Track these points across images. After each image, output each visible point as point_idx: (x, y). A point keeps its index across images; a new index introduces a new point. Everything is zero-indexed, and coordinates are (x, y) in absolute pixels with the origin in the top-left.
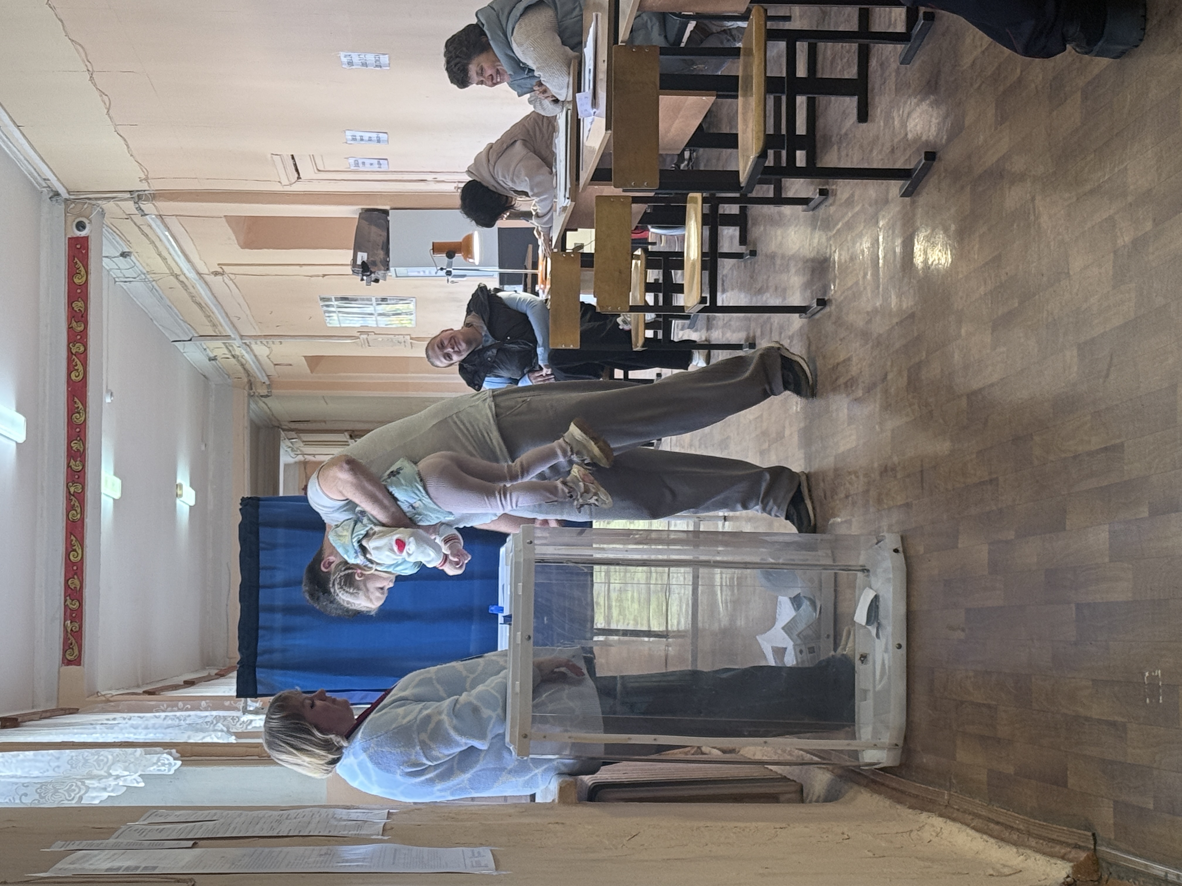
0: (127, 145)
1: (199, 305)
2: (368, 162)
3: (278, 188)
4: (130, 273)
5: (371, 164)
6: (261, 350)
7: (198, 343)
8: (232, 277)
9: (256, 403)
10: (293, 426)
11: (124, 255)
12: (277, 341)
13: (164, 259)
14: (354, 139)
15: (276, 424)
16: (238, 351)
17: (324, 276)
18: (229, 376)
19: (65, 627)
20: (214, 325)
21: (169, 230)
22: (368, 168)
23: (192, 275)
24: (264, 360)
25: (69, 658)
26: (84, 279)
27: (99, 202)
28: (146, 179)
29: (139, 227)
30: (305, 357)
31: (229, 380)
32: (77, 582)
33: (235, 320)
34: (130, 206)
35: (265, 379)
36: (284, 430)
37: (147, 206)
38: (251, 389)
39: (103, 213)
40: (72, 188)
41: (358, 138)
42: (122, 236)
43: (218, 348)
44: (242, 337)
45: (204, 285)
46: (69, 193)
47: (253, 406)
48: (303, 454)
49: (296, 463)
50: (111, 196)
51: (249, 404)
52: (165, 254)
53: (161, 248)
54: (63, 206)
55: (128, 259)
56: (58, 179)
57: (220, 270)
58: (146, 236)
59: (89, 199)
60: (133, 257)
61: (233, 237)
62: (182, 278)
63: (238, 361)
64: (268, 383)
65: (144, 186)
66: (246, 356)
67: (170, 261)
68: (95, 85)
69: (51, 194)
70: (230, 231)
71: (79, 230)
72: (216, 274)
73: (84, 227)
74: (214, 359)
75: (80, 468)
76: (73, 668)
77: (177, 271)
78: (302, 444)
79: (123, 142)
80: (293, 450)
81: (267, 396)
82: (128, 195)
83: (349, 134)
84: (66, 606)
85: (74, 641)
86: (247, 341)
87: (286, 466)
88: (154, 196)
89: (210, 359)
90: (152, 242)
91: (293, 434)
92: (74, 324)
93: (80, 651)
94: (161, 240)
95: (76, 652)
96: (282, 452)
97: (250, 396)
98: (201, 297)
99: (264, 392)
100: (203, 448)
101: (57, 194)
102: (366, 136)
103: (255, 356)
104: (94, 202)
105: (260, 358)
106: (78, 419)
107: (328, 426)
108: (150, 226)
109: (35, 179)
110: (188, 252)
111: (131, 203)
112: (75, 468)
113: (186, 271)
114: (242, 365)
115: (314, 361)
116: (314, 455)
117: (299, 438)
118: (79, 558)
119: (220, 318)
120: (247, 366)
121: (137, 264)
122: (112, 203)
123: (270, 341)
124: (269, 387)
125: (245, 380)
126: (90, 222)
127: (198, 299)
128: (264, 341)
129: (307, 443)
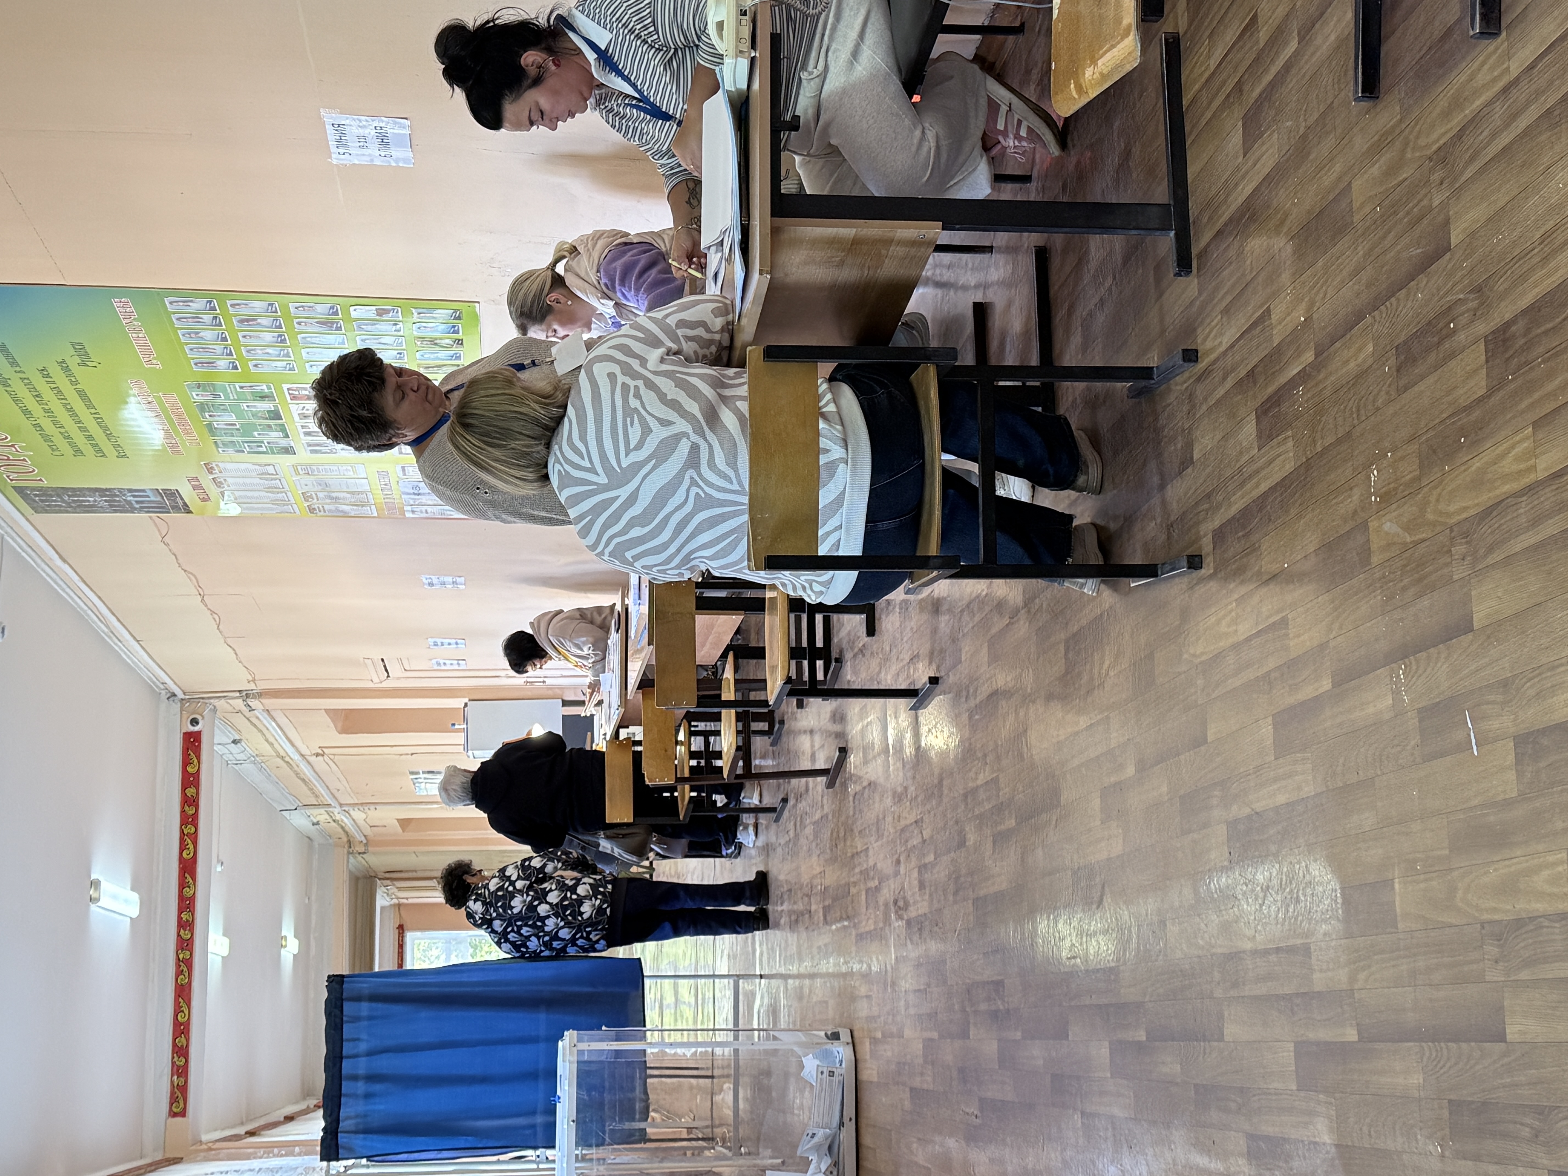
0: (236, 654)
1: (303, 780)
2: (448, 662)
3: (370, 685)
4: (242, 756)
5: (451, 664)
6: (358, 815)
7: (303, 811)
8: (332, 757)
9: (355, 858)
10: (387, 875)
11: (235, 742)
12: (372, 807)
13: (271, 744)
14: (436, 644)
15: (373, 874)
16: (338, 817)
17: (412, 754)
18: (330, 836)
19: (172, 1082)
20: (317, 796)
21: (274, 720)
22: (448, 667)
23: (296, 757)
24: (361, 822)
25: (175, 1110)
26: (196, 768)
27: (212, 701)
28: (254, 680)
29: (248, 719)
30: (398, 820)
31: (331, 841)
32: (183, 1040)
33: (335, 792)
34: (239, 703)
35: (363, 839)
36: (380, 879)
37: (254, 703)
38: (350, 847)
39: (215, 710)
40: (187, 690)
41: (439, 644)
42: (233, 727)
43: (321, 815)
44: (341, 805)
45: (307, 765)
46: (184, 693)
47: (352, 860)
48: (398, 898)
49: (391, 905)
50: (223, 695)
51: (348, 858)
52: (272, 740)
53: (268, 736)
54: (179, 704)
55: (239, 745)
56: (175, 683)
57: (320, 752)
58: (255, 726)
59: (203, 698)
60: (243, 743)
61: (332, 725)
62: (287, 759)
63: (339, 824)
64: (365, 841)
65: (252, 686)
66: (345, 820)
67: (276, 745)
68: (206, 606)
69: (169, 695)
70: (329, 720)
71: (193, 725)
72: (317, 755)
73: (197, 723)
74: (318, 823)
75: (189, 936)
76: (179, 1119)
77: (282, 753)
78: (396, 890)
79: (232, 652)
80: (388, 894)
81: (364, 853)
82: (238, 694)
83: (431, 641)
84: (173, 1063)
85: (180, 1095)
86: (347, 809)
87: (382, 908)
88: (261, 695)
89: (313, 824)
90: (260, 731)
91: (388, 882)
92: (186, 808)
93: (185, 1104)
94: (268, 729)
95: (182, 1105)
96: (378, 897)
97: (349, 853)
98: (305, 774)
99: (362, 849)
100: (307, 901)
101: (174, 695)
102: (446, 641)
103: (354, 820)
104: (207, 701)
105: (358, 822)
106: (189, 893)
107: (419, 875)
108: (257, 718)
109: (154, 683)
110: (292, 739)
111: (240, 701)
112: (185, 937)
113: (290, 754)
114: (342, 828)
115: (405, 823)
116: (407, 899)
117: (394, 885)
118: (186, 1018)
119: (322, 790)
120: (347, 828)
121: (248, 749)
122: (223, 701)
123: (366, 808)
124: (366, 845)
125: (345, 839)
126: (203, 718)
127: (302, 776)
128: (361, 809)
129: (400, 889)
